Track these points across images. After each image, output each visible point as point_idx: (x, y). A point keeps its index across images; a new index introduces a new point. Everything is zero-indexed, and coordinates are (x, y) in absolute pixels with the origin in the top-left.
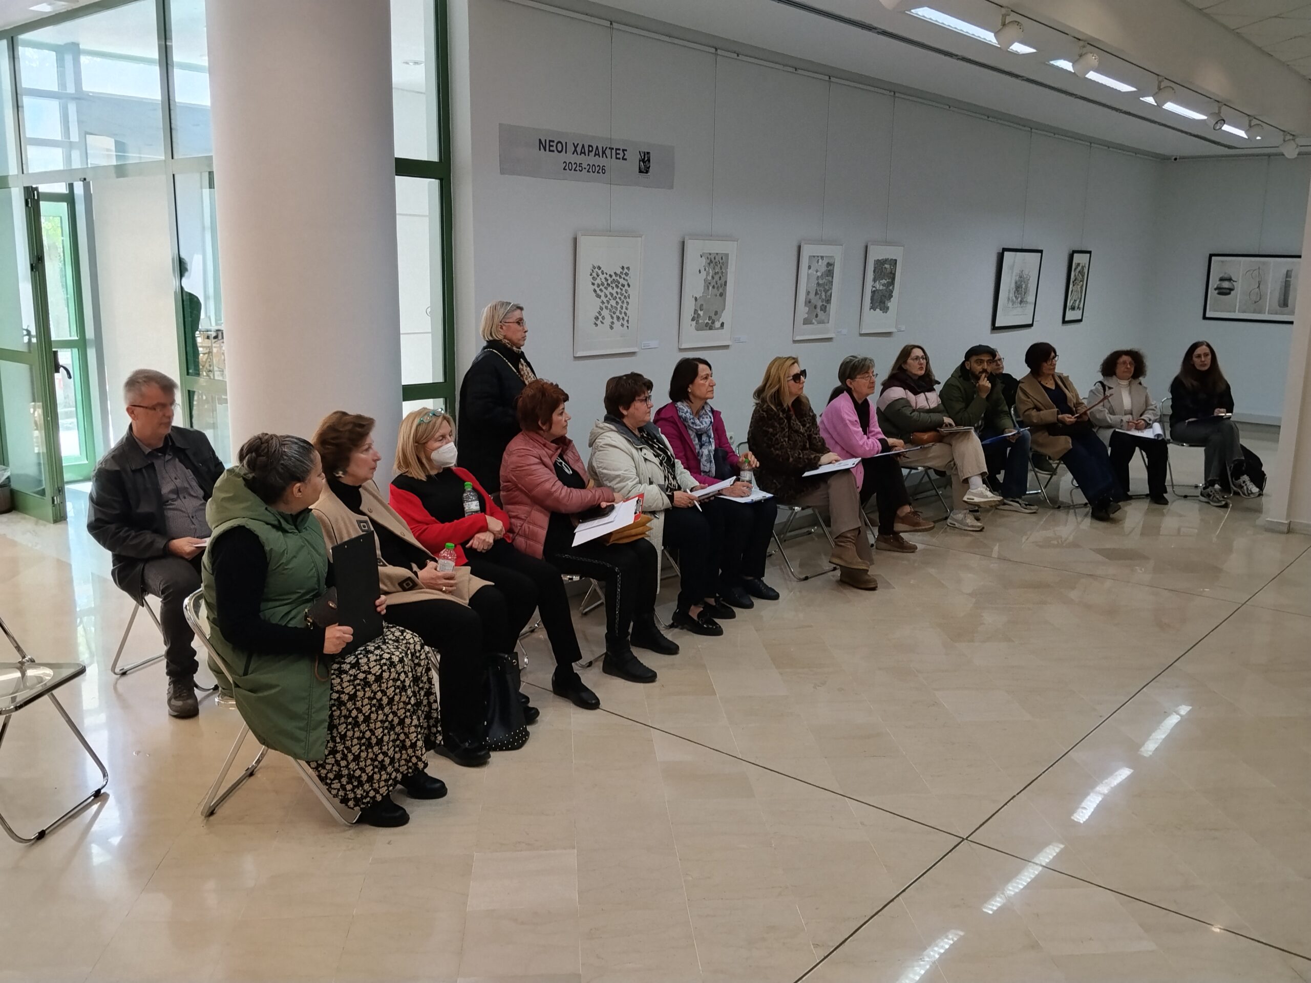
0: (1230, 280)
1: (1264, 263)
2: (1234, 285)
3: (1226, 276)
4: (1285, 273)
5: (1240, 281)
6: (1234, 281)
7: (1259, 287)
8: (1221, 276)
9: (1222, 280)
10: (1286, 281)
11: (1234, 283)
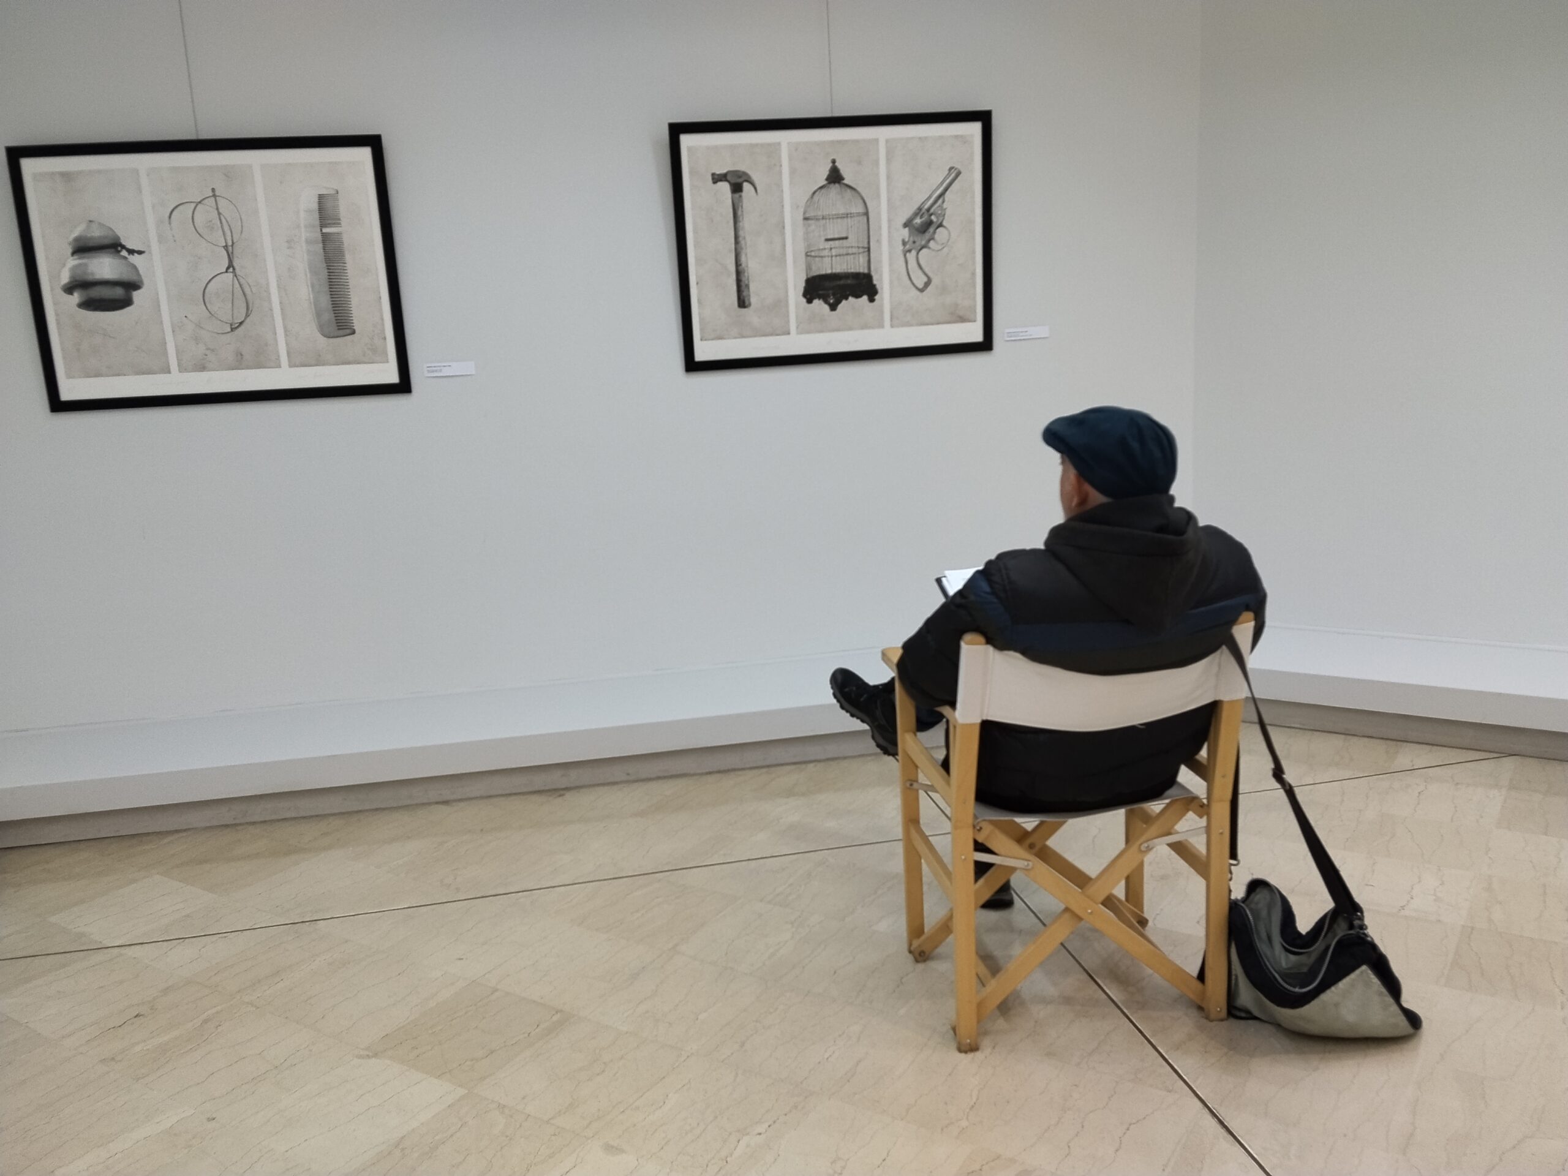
0: (114, 246)
1: (228, 173)
2: (135, 267)
3: (96, 233)
4: (315, 206)
5: (155, 247)
6: (131, 252)
7: (231, 265)
8: (76, 233)
9: (83, 248)
10: (325, 238)
11: (135, 259)
